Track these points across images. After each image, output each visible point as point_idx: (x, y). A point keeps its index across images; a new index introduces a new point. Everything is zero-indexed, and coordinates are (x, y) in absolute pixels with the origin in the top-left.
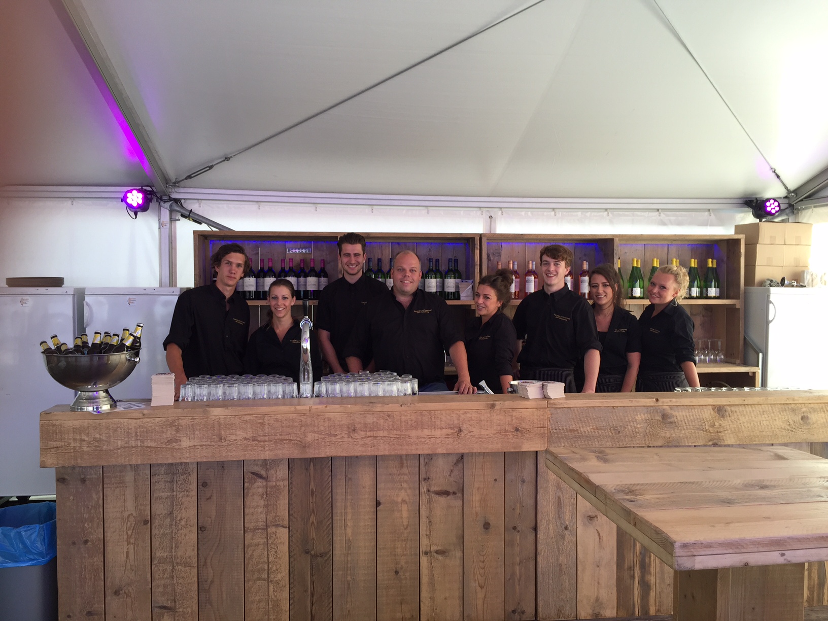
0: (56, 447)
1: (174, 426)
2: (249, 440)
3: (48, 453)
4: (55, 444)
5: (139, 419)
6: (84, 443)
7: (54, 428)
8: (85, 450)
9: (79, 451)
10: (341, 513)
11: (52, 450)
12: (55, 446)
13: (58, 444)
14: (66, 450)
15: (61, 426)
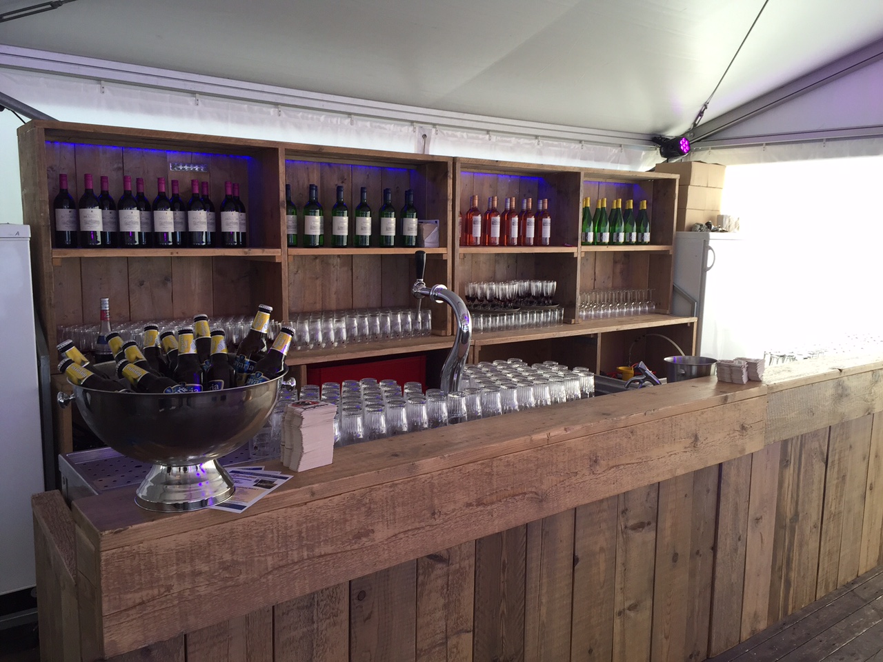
0: (140, 604)
1: (364, 505)
2: (473, 506)
3: (122, 621)
4: (136, 597)
5: (306, 503)
6: (200, 579)
7: (135, 563)
8: (202, 593)
9: (190, 598)
10: (536, 587)
11: (130, 612)
12: (138, 601)
13: (145, 594)
14: (162, 603)
15: (150, 552)
